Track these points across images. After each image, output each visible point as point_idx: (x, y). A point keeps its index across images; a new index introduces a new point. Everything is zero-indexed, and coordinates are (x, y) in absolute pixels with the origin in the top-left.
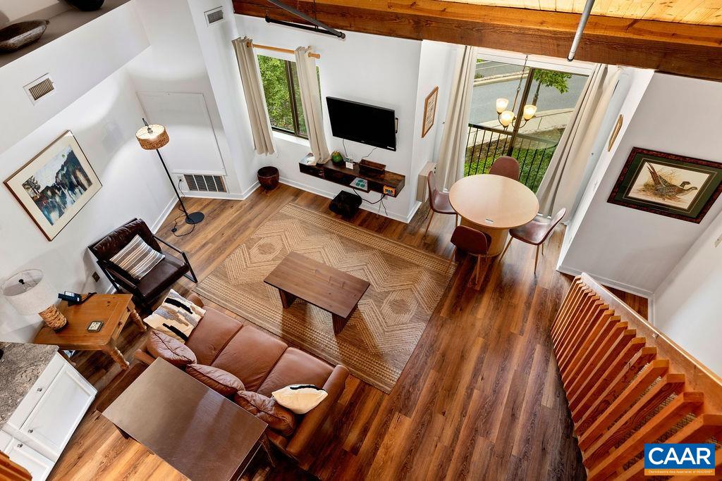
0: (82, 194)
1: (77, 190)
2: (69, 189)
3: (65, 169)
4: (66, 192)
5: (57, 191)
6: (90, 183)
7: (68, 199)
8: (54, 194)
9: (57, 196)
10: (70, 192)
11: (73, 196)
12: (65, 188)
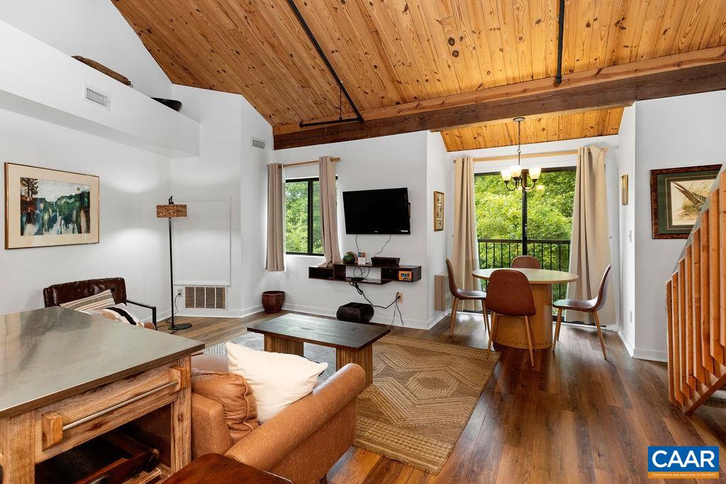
0: (73, 233)
1: (71, 226)
2: (64, 219)
3: (72, 200)
4: (59, 218)
5: (50, 210)
6: (88, 230)
7: (57, 226)
8: (45, 209)
9: (47, 213)
10: (63, 222)
11: (64, 228)
12: (60, 215)
